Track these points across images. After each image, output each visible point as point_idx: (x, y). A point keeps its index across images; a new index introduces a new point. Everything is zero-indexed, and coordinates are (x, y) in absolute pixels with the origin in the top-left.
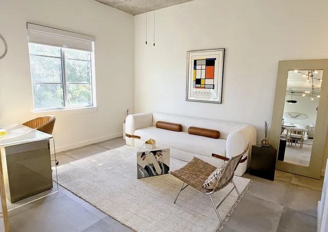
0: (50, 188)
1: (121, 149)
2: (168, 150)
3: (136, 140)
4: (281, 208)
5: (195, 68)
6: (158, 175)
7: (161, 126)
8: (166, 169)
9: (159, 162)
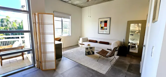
0: (61, 57)
1: (78, 48)
2: (94, 47)
3: (83, 45)
4: (129, 63)
5: (101, 24)
6: (91, 54)
7: (90, 41)
8: (93, 53)
9: (91, 51)
